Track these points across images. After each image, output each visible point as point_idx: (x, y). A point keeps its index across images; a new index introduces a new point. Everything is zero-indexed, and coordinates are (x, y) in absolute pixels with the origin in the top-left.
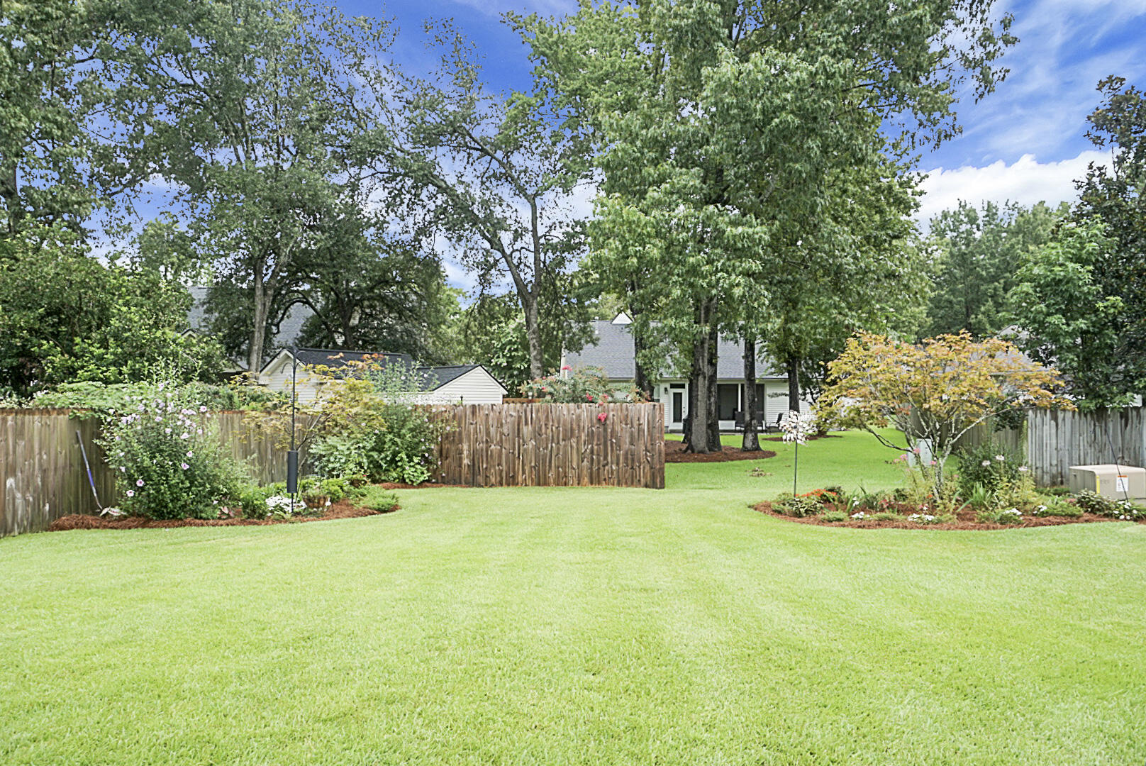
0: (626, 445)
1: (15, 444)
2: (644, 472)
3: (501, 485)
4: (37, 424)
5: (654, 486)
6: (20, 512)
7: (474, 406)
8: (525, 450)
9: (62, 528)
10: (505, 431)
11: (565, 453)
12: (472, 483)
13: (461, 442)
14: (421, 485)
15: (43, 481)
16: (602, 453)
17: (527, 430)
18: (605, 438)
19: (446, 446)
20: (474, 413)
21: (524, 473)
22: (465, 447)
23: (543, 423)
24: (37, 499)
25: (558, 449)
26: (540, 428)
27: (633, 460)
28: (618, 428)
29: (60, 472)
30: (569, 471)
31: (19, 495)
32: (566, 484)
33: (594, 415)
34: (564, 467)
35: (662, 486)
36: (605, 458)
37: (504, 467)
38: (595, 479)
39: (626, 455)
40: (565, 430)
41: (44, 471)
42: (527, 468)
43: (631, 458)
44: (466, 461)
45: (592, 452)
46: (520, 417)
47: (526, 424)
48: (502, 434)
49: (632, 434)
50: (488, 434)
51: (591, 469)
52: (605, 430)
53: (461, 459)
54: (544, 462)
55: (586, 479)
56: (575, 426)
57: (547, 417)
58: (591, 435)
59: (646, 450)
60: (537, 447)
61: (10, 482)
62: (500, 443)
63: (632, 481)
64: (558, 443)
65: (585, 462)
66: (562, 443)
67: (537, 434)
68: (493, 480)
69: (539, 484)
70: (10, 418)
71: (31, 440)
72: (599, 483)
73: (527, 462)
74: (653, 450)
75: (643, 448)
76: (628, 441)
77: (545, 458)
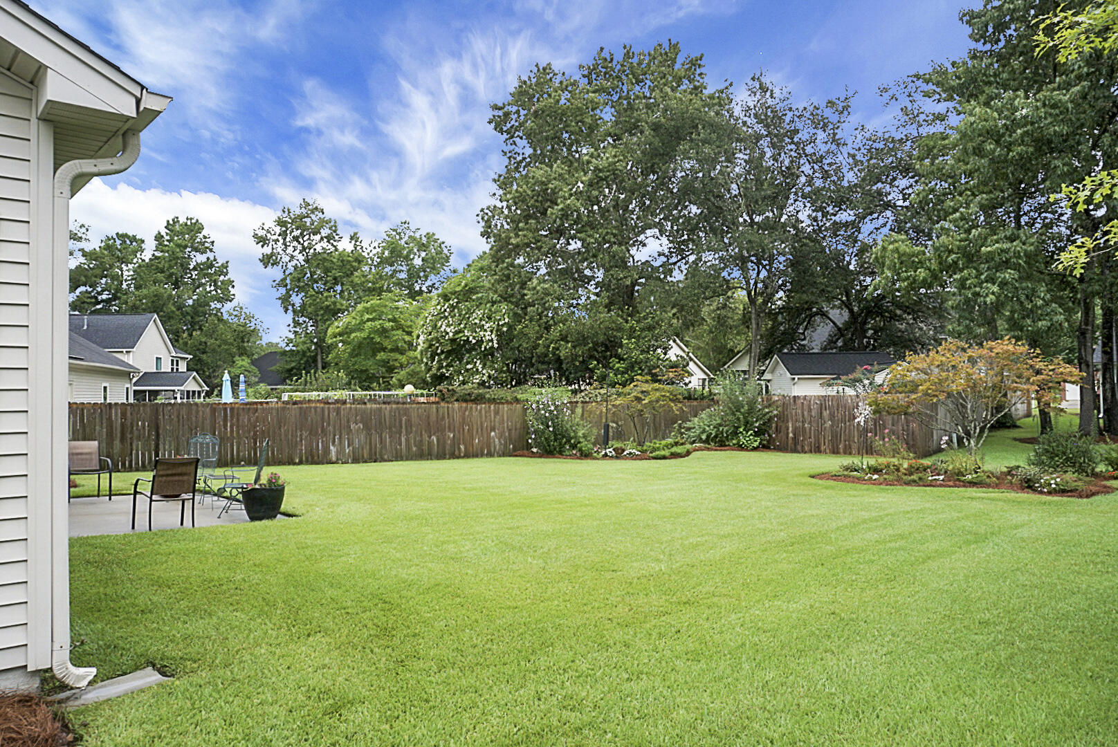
0: (889, 426)
1: (495, 417)
2: (901, 447)
3: (811, 452)
4: (506, 409)
6: (497, 447)
7: (794, 397)
8: (825, 428)
9: (516, 456)
10: (813, 414)
11: (850, 430)
12: (795, 451)
13: (788, 422)
15: (509, 434)
16: (873, 432)
17: (826, 414)
18: (875, 420)
19: (779, 424)
20: (795, 401)
21: (825, 444)
22: (790, 425)
23: (835, 409)
24: (506, 442)
25: (845, 428)
26: (834, 412)
29: (518, 431)
30: (852, 444)
31: (497, 440)
32: (850, 454)
34: (849, 441)
36: (875, 435)
37: (812, 440)
38: (870, 451)
39: (889, 433)
40: (849, 414)
41: (510, 430)
42: (826, 441)
43: (893, 436)
44: (791, 435)
46: (821, 404)
47: (826, 409)
48: (811, 416)
49: (893, 418)
50: (803, 416)
51: (866, 443)
53: (788, 433)
54: (837, 439)
57: (838, 405)
59: (903, 430)
60: (832, 426)
61: (493, 434)
62: (810, 423)
64: (845, 424)
66: (848, 424)
67: (832, 417)
68: (806, 448)
69: (834, 453)
70: (492, 406)
71: (503, 416)
72: (872, 454)
73: (827, 437)
74: (908, 430)
75: (901, 428)
76: (890, 422)
77: (837, 436)
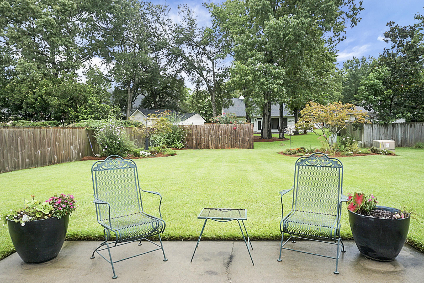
0: (242, 136)
1: (72, 136)
2: (247, 144)
3: (205, 148)
4: (78, 131)
5: (250, 148)
6: (74, 156)
7: (196, 125)
8: (212, 138)
9: (85, 160)
10: (206, 132)
11: (224, 139)
12: (196, 148)
13: (193, 136)
14: (181, 149)
15: (79, 147)
16: (235, 139)
17: (212, 132)
18: (236, 134)
19: (188, 137)
20: (196, 127)
21: (212, 145)
22: (194, 137)
23: (217, 130)
24: (78, 152)
25: (222, 138)
26: (216, 132)
27: (244, 141)
28: (239, 131)
29: (83, 144)
30: (225, 144)
31: (74, 151)
32: (224, 148)
33: (232, 128)
34: (223, 143)
35: (253, 148)
36: (236, 140)
37: (206, 143)
38: (233, 147)
39: (242, 139)
40: (224, 132)
41: (80, 144)
43: (243, 140)
44: (194, 142)
45: (232, 139)
46: (210, 129)
47: (212, 130)
48: (205, 133)
49: (244, 133)
50: (201, 134)
51: (232, 143)
52: (236, 132)
53: (193, 141)
54: (218, 143)
55: (230, 147)
56: (227, 131)
57: (218, 128)
58: (231, 133)
59: (248, 138)
60: (215, 137)
61: (71, 147)
62: (204, 136)
63: (244, 147)
65: (230, 142)
66: (223, 136)
67: (215, 133)
68: (203, 147)
69: (216, 148)
70: (71, 130)
71: (76, 136)
72: (234, 148)
73: (213, 142)
74: (250, 138)
75: (247, 137)
76: (242, 135)
77: (218, 141)
